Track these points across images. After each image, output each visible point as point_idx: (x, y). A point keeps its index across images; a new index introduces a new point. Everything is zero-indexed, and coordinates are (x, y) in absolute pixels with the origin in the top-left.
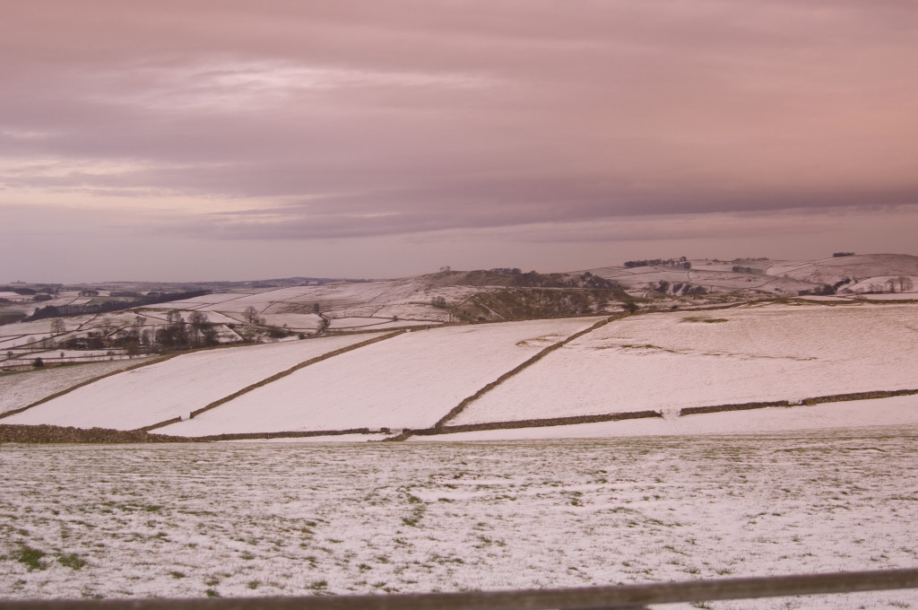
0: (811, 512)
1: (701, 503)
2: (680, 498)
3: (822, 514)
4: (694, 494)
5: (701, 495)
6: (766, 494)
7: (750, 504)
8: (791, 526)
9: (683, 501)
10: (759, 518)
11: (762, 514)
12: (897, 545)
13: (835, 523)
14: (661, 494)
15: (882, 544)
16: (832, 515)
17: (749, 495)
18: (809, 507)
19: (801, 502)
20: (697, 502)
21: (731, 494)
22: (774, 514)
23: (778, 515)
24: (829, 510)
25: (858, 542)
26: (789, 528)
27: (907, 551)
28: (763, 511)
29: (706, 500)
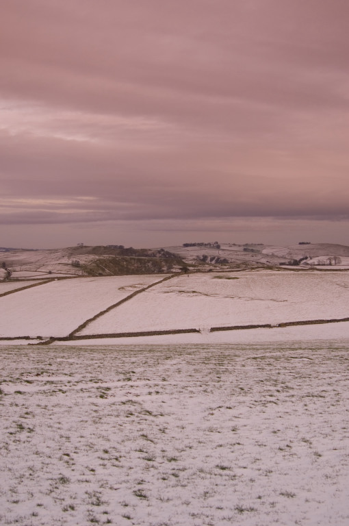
0: (252, 406)
1: (185, 397)
2: (172, 394)
3: (259, 408)
4: (181, 390)
5: (186, 391)
6: (228, 391)
7: (212, 400)
8: (236, 417)
9: (174, 396)
10: (217, 410)
11: (220, 407)
12: (300, 436)
13: (265, 416)
14: (160, 390)
15: (291, 434)
16: (264, 409)
17: (217, 392)
18: (252, 402)
19: (248, 399)
20: (182, 395)
21: (205, 391)
22: (227, 408)
23: (230, 408)
24: (264, 405)
25: (275, 432)
26: (234, 419)
27: (305, 442)
28: (220, 405)
29: (188, 395)
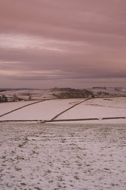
0: (118, 147)
2: (88, 142)
3: (120, 148)
5: (93, 141)
7: (103, 144)
13: (122, 151)
14: (84, 140)
16: (122, 148)
17: (105, 141)
19: (116, 144)
20: (92, 142)
21: (100, 141)
22: (108, 147)
28: (106, 146)
29: (94, 142)
